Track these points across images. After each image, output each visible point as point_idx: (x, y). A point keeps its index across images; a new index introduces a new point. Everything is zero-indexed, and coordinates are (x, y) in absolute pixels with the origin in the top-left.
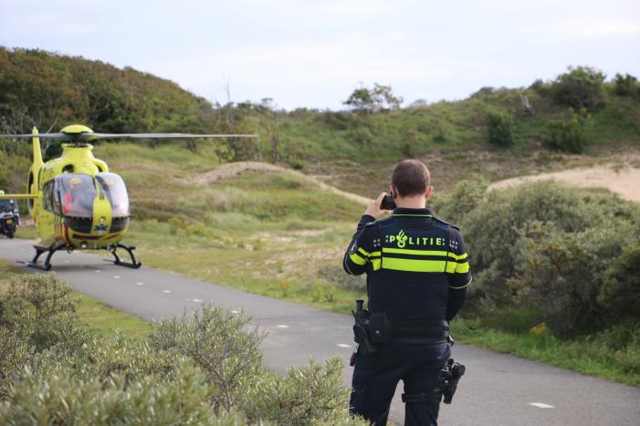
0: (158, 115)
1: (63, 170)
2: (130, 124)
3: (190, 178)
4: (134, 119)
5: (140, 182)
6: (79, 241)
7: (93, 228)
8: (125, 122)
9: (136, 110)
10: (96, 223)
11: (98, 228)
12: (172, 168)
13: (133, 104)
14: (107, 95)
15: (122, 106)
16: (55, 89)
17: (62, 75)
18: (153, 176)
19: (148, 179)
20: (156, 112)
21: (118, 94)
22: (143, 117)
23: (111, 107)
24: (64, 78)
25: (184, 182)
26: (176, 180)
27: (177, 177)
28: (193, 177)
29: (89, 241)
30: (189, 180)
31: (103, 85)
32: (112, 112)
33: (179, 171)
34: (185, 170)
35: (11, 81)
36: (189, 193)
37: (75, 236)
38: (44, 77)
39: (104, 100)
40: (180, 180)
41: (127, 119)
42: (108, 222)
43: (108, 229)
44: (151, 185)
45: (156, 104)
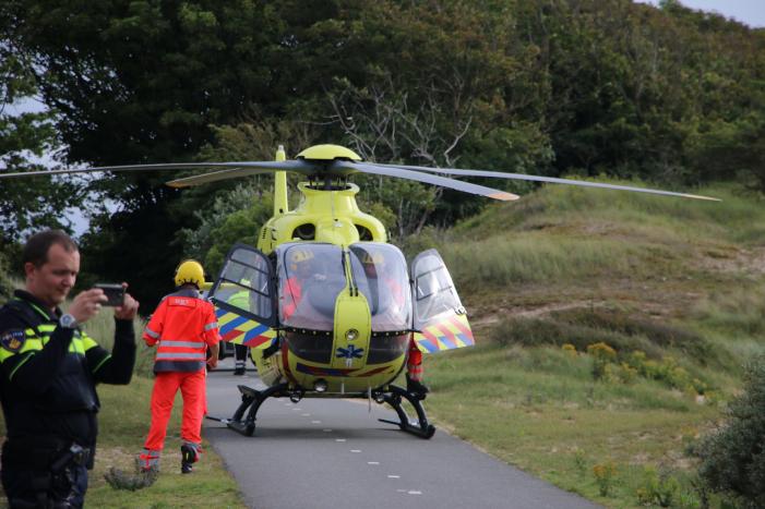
0: (714, 113)
1: (295, 234)
2: (644, 132)
3: (744, 259)
4: (653, 122)
5: (623, 265)
6: (311, 378)
7: (335, 352)
8: (634, 128)
9: (660, 103)
10: (340, 342)
11: (344, 353)
12: (706, 235)
13: (654, 87)
14: (597, 67)
15: (630, 92)
16: (472, 54)
17: (493, 24)
18: (656, 252)
19: (642, 258)
20: (708, 107)
21: (622, 63)
22: (677, 118)
23: (604, 95)
24: (498, 28)
25: (729, 268)
26: (709, 262)
27: (714, 256)
28: (751, 258)
29: (329, 378)
30: (740, 264)
31: (589, 44)
32: (606, 105)
33: (724, 243)
34: (740, 240)
35: (380, 38)
36: (727, 293)
37: (300, 367)
38: (449, 28)
39: (590, 79)
40: (719, 263)
41: (639, 121)
42: (363, 342)
43: (365, 354)
44: (647, 272)
45: (709, 87)
